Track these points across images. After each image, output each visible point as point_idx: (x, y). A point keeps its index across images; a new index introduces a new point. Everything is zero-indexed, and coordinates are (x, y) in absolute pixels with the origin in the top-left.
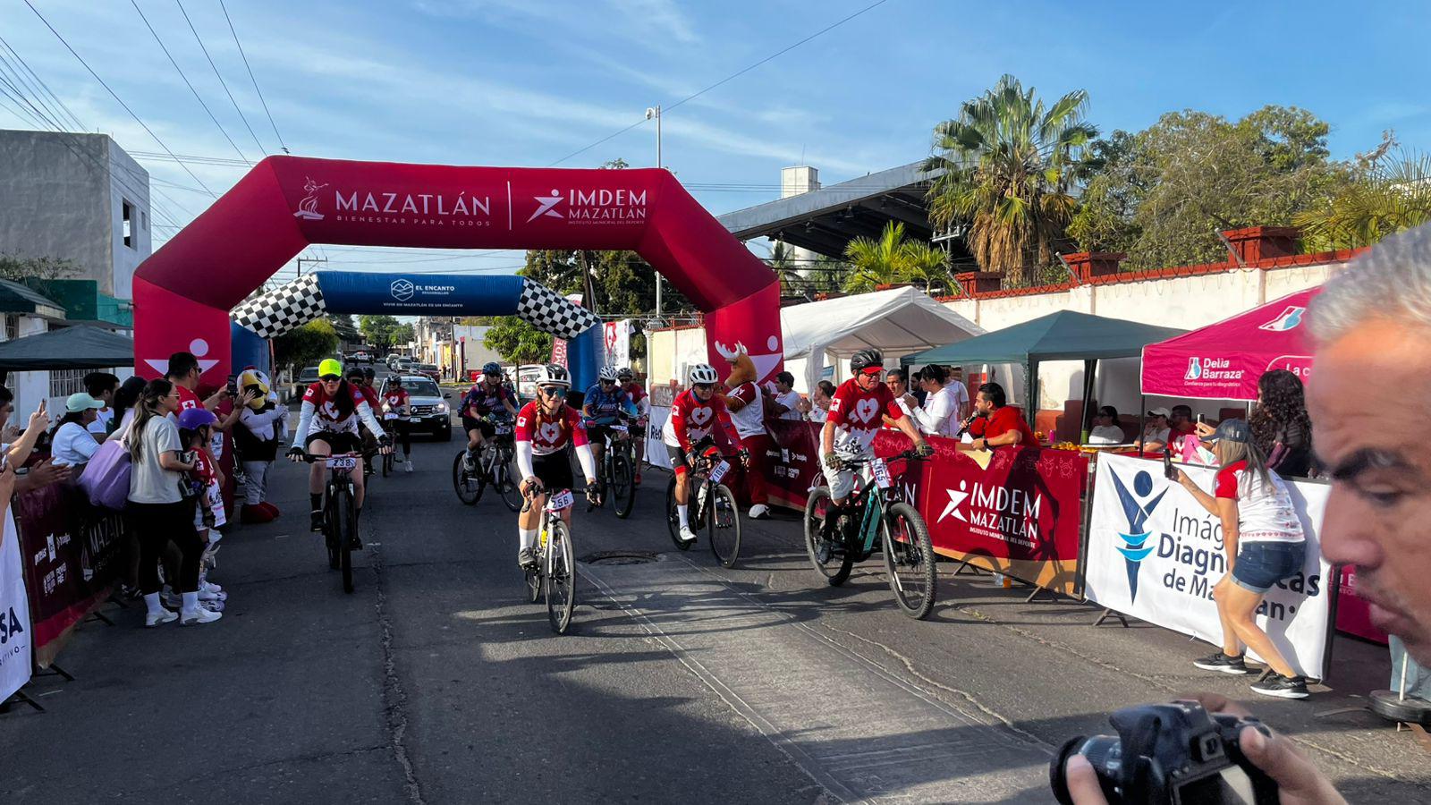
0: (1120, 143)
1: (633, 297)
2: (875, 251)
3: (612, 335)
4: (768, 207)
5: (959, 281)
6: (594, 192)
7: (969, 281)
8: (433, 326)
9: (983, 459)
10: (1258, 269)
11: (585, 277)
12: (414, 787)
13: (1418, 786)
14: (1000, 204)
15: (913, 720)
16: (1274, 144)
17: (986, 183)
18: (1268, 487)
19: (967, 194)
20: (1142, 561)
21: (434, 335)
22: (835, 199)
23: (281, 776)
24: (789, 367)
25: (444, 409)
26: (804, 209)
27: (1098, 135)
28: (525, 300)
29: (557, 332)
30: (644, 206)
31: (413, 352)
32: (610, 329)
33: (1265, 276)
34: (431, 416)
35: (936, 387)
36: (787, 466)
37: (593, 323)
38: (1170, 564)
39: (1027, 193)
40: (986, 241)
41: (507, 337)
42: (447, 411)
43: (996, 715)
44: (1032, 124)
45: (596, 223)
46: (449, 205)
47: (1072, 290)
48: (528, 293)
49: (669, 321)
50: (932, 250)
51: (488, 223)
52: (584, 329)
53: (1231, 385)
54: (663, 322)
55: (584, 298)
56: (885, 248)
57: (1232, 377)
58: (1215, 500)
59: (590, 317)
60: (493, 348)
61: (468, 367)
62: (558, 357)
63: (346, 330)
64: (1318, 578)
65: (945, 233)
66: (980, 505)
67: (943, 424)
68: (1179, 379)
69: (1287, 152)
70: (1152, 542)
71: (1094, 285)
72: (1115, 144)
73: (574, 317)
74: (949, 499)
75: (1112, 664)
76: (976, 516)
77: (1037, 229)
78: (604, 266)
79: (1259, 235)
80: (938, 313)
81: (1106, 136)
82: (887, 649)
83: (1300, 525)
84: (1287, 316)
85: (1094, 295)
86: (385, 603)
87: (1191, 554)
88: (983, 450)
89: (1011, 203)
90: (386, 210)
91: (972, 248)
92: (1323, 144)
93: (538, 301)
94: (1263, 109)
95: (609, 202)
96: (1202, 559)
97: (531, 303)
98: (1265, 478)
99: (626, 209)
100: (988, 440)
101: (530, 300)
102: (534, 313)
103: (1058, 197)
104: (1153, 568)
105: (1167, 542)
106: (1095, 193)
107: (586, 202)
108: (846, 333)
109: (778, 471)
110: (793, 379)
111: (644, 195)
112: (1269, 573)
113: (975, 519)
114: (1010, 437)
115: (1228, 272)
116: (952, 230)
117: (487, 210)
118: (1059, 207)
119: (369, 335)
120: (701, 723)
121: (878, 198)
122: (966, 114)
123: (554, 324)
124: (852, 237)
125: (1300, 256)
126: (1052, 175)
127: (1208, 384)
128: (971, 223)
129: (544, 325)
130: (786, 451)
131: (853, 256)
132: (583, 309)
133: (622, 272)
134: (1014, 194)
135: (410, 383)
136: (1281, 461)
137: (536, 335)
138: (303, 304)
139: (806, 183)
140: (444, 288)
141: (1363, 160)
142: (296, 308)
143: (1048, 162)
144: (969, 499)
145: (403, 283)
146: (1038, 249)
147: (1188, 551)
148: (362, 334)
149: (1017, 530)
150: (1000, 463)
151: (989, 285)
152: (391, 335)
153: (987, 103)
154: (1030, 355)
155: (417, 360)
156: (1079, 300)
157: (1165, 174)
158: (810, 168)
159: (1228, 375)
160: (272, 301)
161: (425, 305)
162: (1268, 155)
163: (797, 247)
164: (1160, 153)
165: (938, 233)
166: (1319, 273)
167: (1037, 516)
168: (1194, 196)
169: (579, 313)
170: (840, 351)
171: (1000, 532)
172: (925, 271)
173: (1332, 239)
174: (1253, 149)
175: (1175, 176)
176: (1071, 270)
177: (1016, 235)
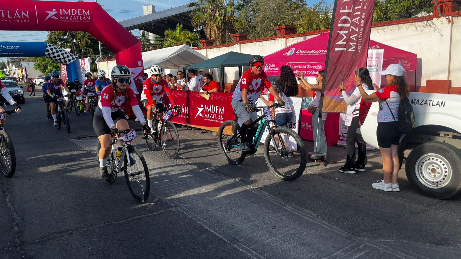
1: (91, 50)
2: (174, 33)
3: (83, 63)
4: (138, 19)
5: (201, 43)
6: (69, 10)
7: (203, 43)
8: (13, 62)
9: (207, 97)
10: (285, 38)
11: (71, 43)
12: (15, 213)
13: (318, 175)
14: (213, 18)
16: (292, 1)
17: (209, 11)
19: (203, 15)
21: (14, 66)
22: (161, 16)
25: (21, 92)
26: (150, 20)
28: (48, 51)
29: (62, 62)
30: (89, 15)
31: (6, 72)
32: (83, 61)
33: (287, 40)
34: (16, 95)
35: (193, 76)
37: (75, 59)
39: (222, 15)
40: (210, 30)
41: (43, 65)
42: (22, 92)
45: (71, 21)
46: (12, 14)
47: (234, 45)
48: (49, 48)
49: (105, 58)
50: (192, 33)
51: (28, 21)
52: (72, 61)
53: (276, 72)
54: (103, 58)
55: (71, 50)
56: (177, 32)
57: (276, 69)
58: (269, 102)
59: (74, 57)
60: (38, 70)
61: (29, 77)
62: (63, 71)
64: (296, 123)
65: (197, 28)
66: (207, 111)
67: (196, 87)
69: (296, 4)
71: (241, 44)
73: (68, 57)
74: (198, 110)
76: (206, 115)
77: (225, 27)
78: (79, 39)
79: (285, 28)
80: (194, 53)
83: (290, 108)
84: (291, 51)
85: (240, 47)
88: (207, 94)
89: (217, 18)
91: (206, 33)
92: (306, 2)
93: (53, 51)
95: (76, 14)
97: (50, 52)
99: (82, 16)
100: (208, 91)
101: (50, 51)
102: (52, 56)
103: (231, 17)
106: (242, 15)
107: (67, 14)
108: (165, 60)
111: (89, 11)
112: (284, 122)
113: (206, 116)
114: (215, 90)
115: (277, 39)
116: (200, 27)
117: (28, 16)
118: (232, 20)
121: (175, 16)
123: (60, 59)
124: (166, 29)
125: (296, 34)
126: (229, 9)
127: (270, 72)
128: (205, 25)
129: (56, 60)
131: (167, 35)
133: (86, 41)
134: (218, 15)
135: (6, 83)
136: (286, 92)
137: (55, 64)
139: (152, 10)
140: (15, 47)
141: (315, 7)
143: (228, 5)
144: (204, 110)
146: (226, 33)
149: (218, 118)
150: (213, 98)
151: (210, 44)
154: (221, 65)
155: (8, 75)
156: (236, 48)
157: (262, 10)
158: (152, 5)
159: (275, 69)
161: (8, 53)
162: (291, 4)
163: (149, 33)
164: (260, 3)
165: (195, 28)
166: (300, 39)
167: (223, 114)
168: (270, 17)
169: (70, 55)
170: (164, 67)
171: (213, 119)
172: (190, 40)
173: (304, 29)
174: (287, 3)
175: (265, 10)
176: (233, 39)
177: (219, 29)
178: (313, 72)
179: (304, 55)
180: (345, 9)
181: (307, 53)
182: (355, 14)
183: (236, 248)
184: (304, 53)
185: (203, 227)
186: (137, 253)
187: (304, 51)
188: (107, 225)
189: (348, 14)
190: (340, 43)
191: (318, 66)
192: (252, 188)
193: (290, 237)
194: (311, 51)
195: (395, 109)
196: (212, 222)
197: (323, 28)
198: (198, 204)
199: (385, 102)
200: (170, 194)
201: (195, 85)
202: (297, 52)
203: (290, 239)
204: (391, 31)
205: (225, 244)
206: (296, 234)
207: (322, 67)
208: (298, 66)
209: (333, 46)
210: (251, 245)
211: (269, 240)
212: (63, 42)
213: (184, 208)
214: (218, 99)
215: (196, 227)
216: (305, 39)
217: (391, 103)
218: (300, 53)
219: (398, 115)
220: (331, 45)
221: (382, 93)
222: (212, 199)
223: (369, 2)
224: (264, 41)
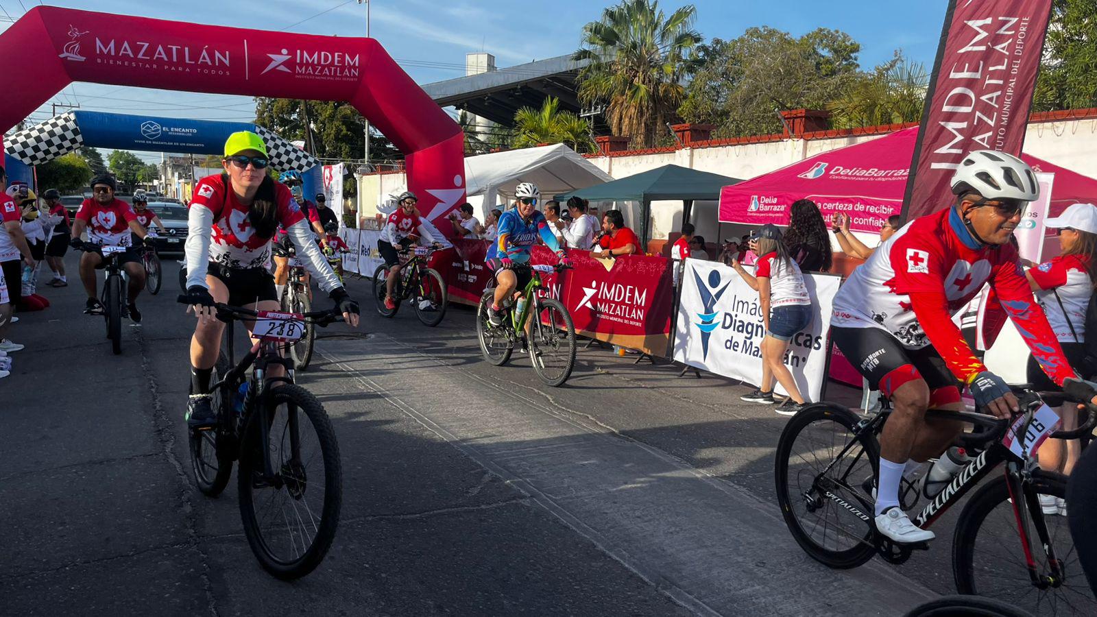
0: (718, 48)
1: (345, 148)
2: (537, 118)
3: (329, 175)
4: (455, 81)
5: (598, 142)
6: (317, 52)
7: (604, 142)
8: (176, 166)
9: (609, 264)
10: (802, 140)
11: (306, 131)
12: (184, 478)
14: (630, 89)
15: (552, 430)
16: (823, 57)
17: (620, 72)
18: (790, 269)
19: (607, 79)
20: (712, 332)
21: (176, 174)
22: (508, 78)
23: (75, 474)
24: (469, 200)
26: (483, 85)
27: (703, 40)
30: (357, 67)
31: (158, 188)
32: (327, 171)
33: (807, 144)
35: (578, 213)
36: (467, 273)
37: (314, 165)
38: (730, 333)
39: (650, 81)
40: (619, 116)
43: (608, 427)
44: (655, 29)
45: (318, 78)
47: (677, 151)
49: (375, 167)
50: (578, 120)
51: (228, 73)
52: (305, 169)
53: (777, 215)
54: (371, 168)
55: (306, 145)
56: (544, 116)
57: (778, 210)
58: (756, 280)
59: (311, 159)
63: (97, 167)
64: (820, 337)
65: (590, 111)
66: (604, 298)
67: (583, 240)
68: (743, 211)
69: (831, 63)
70: (718, 319)
71: (693, 148)
72: (714, 49)
73: (298, 159)
74: (585, 294)
75: (688, 398)
76: (601, 306)
77: (656, 109)
78: (321, 123)
79: (803, 115)
80: (582, 165)
81: (708, 42)
82: (536, 391)
83: (808, 295)
84: (816, 169)
85: (692, 156)
86: (149, 363)
87: (743, 326)
88: (609, 257)
89: (638, 88)
90: (140, 56)
91: (609, 121)
92: (856, 59)
94: (816, 30)
95: (329, 62)
96: (750, 329)
98: (788, 263)
99: (343, 68)
100: (613, 250)
103: (672, 86)
104: (719, 336)
105: (728, 317)
106: (699, 84)
107: (310, 61)
108: (514, 177)
109: (461, 277)
110: (472, 208)
111: (357, 58)
113: (600, 308)
114: (627, 249)
115: (783, 141)
116: (595, 109)
117: (227, 62)
118: (673, 93)
119: (118, 173)
120: (402, 436)
121: (540, 81)
122: (608, 18)
123: (281, 163)
124: (520, 107)
125: (829, 131)
126: (668, 69)
127: (762, 215)
128: (609, 103)
130: (467, 263)
131: (520, 121)
132: (305, 153)
133: (337, 127)
134: (640, 82)
136: (803, 261)
138: (63, 138)
139: (486, 65)
140: (187, 130)
141: (880, 71)
142: (56, 141)
143: (667, 58)
144: (597, 294)
145: (152, 125)
146: (657, 123)
147: (741, 324)
148: (111, 172)
149: (629, 315)
150: (620, 267)
151: (619, 147)
152: (138, 173)
153: (623, 10)
154: (644, 194)
155: (161, 195)
156: (681, 158)
157: (747, 72)
158: (488, 55)
159: (776, 208)
160: (35, 133)
161: (172, 144)
162: (818, 64)
163: (477, 116)
164: (745, 57)
165: (584, 111)
166: (841, 143)
167: (643, 305)
168: (766, 90)
169: (302, 156)
170: (509, 193)
171: (617, 316)
172: (573, 135)
173: (850, 120)
174: (808, 59)
175: (754, 75)
176: (677, 137)
177: (641, 113)
178: (870, 220)
179: (849, 178)
180: (963, 71)
181: (858, 174)
182: (987, 82)
183: (670, 598)
184: (850, 174)
185: (595, 547)
186: (446, 584)
187: (849, 170)
188: (381, 519)
189: (969, 83)
190: (944, 150)
191: (883, 208)
192: (708, 475)
193: (798, 589)
194: (868, 171)
195: (1076, 314)
196: (614, 537)
197: (898, 121)
198: (581, 496)
199: (1053, 296)
200: (518, 469)
201: (581, 235)
202: (832, 172)
203: (799, 594)
204: (1073, 134)
205: (643, 587)
206: (814, 584)
207: (891, 209)
208: (834, 205)
209: (927, 157)
210: (705, 596)
211: (749, 590)
212: (286, 128)
213: (551, 502)
214: (635, 270)
215: (577, 544)
216: (850, 143)
217: (1067, 297)
218: (839, 174)
219: (1085, 329)
220: (921, 155)
221: (1046, 272)
222: (615, 489)
223: (1026, 57)
224: (752, 144)
